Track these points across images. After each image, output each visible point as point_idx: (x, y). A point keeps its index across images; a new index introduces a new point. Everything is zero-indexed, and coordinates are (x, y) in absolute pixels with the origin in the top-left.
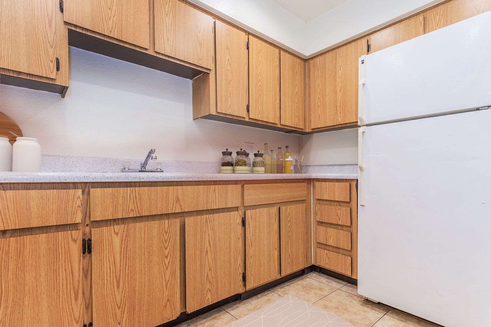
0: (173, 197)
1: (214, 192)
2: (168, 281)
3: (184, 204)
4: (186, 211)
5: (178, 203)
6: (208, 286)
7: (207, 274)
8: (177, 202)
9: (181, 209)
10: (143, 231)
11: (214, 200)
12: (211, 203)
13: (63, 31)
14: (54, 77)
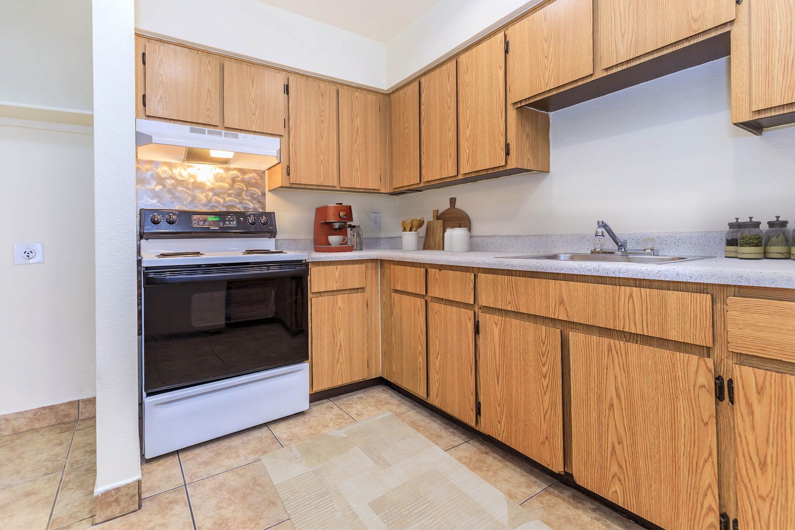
0: (555, 295)
1: (631, 301)
2: (547, 411)
3: (572, 309)
4: (575, 321)
5: (562, 306)
6: (615, 469)
7: (613, 448)
8: (560, 304)
9: (568, 316)
10: (518, 330)
11: (631, 316)
12: (624, 319)
13: (512, 113)
14: (503, 164)
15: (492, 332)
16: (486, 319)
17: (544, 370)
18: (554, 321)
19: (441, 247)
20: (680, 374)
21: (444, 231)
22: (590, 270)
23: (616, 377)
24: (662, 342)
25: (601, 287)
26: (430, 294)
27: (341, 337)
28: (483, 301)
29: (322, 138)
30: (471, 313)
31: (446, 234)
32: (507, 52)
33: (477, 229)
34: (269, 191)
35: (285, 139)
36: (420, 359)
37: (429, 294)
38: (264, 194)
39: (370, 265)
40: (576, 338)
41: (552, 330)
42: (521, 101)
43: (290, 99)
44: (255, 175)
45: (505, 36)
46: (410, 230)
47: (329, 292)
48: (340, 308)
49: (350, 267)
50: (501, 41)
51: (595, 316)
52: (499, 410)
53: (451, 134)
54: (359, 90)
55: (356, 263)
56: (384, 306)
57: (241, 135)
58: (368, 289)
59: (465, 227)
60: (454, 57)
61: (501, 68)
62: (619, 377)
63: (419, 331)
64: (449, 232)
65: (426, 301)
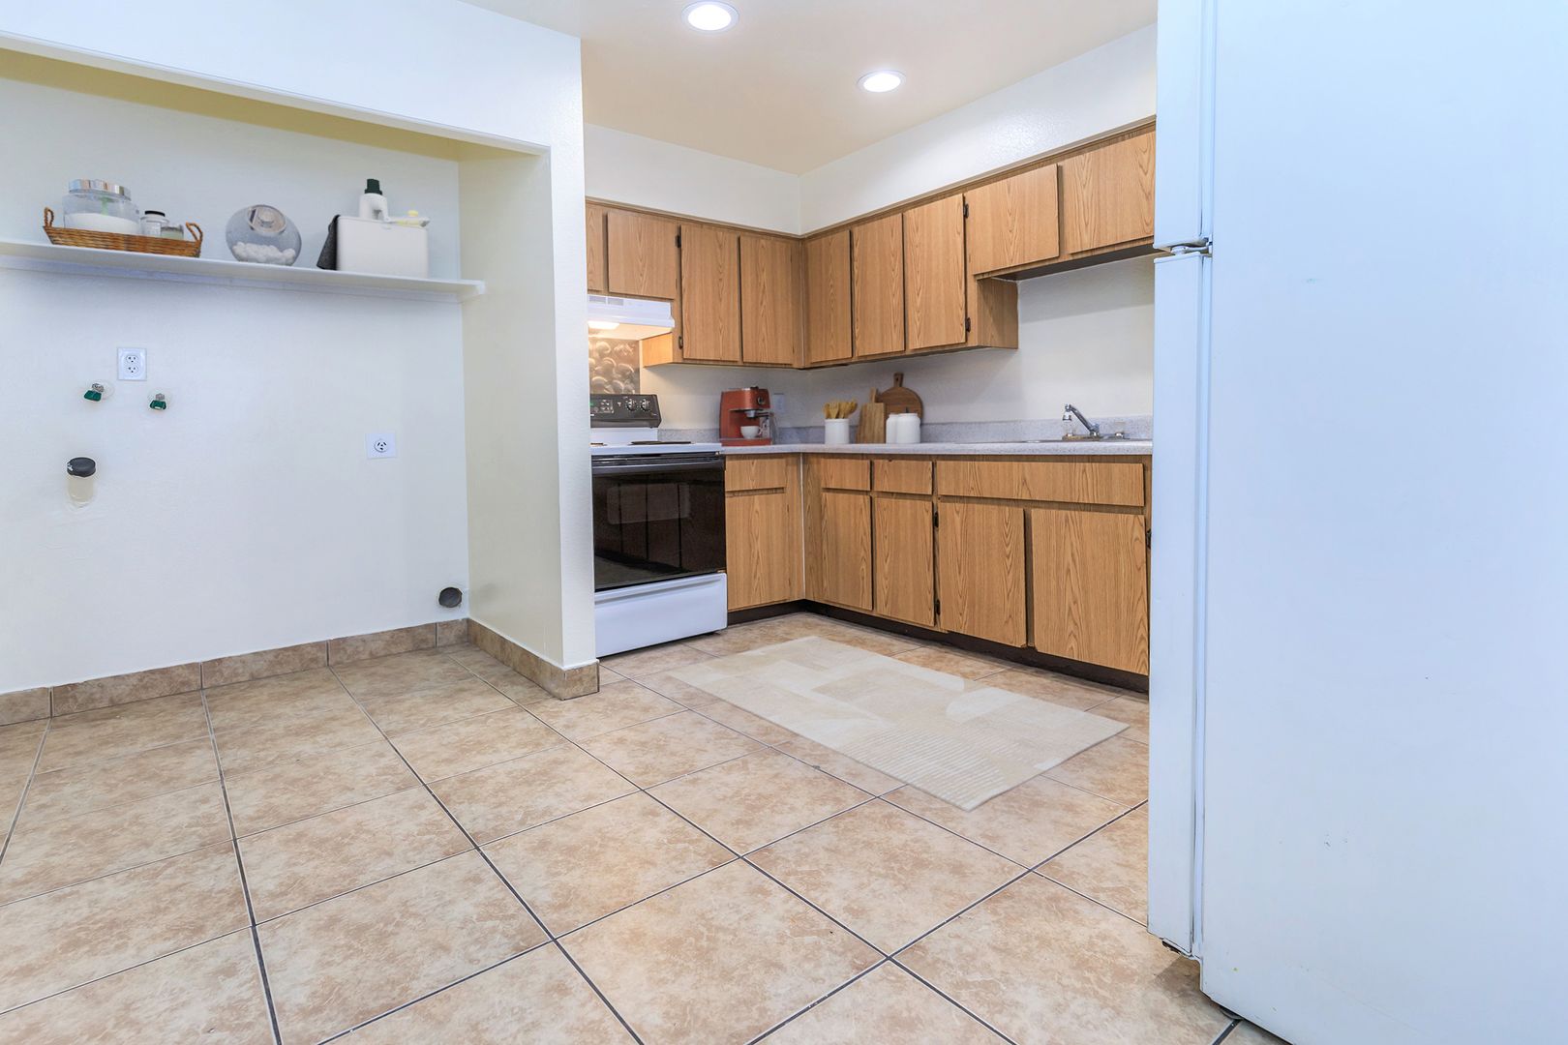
0: (1019, 477)
1: (1084, 475)
2: (1010, 590)
3: (1034, 488)
4: (1037, 499)
5: (1024, 486)
6: (1071, 627)
7: (1070, 608)
8: (1023, 484)
9: (1030, 495)
10: (981, 515)
11: (1085, 488)
12: (1079, 491)
13: (973, 286)
14: (963, 341)
15: (953, 521)
16: (946, 510)
17: (1008, 550)
18: (1017, 502)
19: (882, 439)
20: (1121, 532)
21: (886, 417)
22: (1049, 450)
23: (1072, 545)
24: (1109, 508)
25: (1059, 465)
26: (878, 487)
27: (758, 546)
28: (943, 490)
29: (721, 300)
30: (928, 505)
31: (888, 421)
32: (966, 216)
33: (932, 414)
34: (645, 367)
35: (677, 304)
36: (864, 566)
37: (875, 489)
38: (637, 371)
39: (790, 459)
40: (1036, 514)
41: (1015, 509)
42: (983, 274)
43: (683, 252)
44: (628, 347)
45: (964, 198)
46: (837, 417)
47: (743, 491)
48: (757, 512)
49: (767, 461)
50: (959, 204)
51: (1054, 492)
52: (960, 601)
53: (897, 301)
54: (765, 237)
55: (775, 458)
56: (808, 511)
57: (626, 300)
58: (788, 491)
59: (915, 412)
60: (900, 209)
61: (959, 233)
62: (1074, 543)
63: (861, 531)
64: (892, 419)
65: (871, 498)
